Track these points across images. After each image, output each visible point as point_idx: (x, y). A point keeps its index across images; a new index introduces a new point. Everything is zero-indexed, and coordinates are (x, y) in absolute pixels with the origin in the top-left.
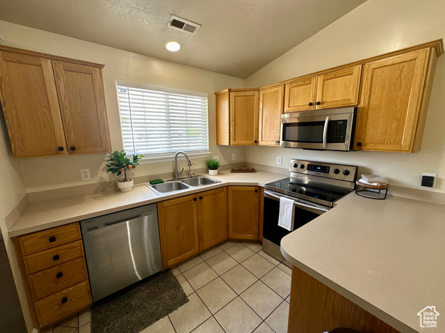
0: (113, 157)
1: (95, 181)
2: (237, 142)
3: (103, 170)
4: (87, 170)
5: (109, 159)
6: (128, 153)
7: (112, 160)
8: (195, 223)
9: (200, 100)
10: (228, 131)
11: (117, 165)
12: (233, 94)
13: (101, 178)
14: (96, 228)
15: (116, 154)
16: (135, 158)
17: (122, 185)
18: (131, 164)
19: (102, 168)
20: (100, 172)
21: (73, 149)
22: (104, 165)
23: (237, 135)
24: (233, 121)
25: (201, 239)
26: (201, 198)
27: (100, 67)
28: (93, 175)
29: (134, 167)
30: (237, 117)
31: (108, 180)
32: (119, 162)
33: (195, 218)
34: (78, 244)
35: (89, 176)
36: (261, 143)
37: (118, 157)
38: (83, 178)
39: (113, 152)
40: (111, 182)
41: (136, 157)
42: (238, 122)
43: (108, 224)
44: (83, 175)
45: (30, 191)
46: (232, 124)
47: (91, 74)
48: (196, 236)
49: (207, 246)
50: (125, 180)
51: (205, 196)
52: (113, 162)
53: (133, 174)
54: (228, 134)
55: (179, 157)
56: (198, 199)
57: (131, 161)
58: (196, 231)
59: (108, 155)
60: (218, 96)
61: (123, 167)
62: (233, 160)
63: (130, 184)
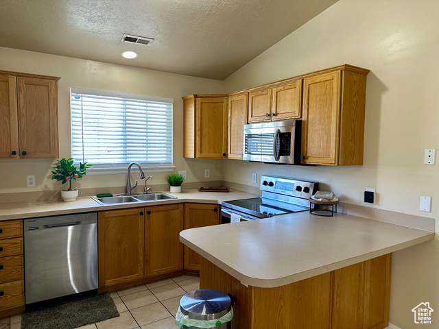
0: (60, 165)
1: (40, 189)
2: (203, 155)
3: (49, 178)
4: (33, 177)
5: (55, 166)
6: (75, 162)
7: (58, 167)
8: (141, 242)
9: (165, 106)
10: (193, 141)
11: (63, 173)
12: (199, 101)
13: (46, 186)
14: (36, 228)
15: (63, 162)
16: (82, 167)
17: (66, 194)
18: (77, 172)
19: (47, 175)
20: (46, 179)
21: (23, 154)
22: (50, 173)
23: (203, 147)
24: (199, 130)
25: (147, 262)
26: (149, 213)
27: (56, 79)
28: (38, 183)
29: (80, 177)
30: (204, 126)
31: (52, 189)
32: (65, 170)
33: (140, 236)
34: (18, 240)
35: (34, 182)
36: (230, 156)
37: (65, 165)
38: (29, 185)
39: (60, 159)
40: (55, 191)
41: (84, 165)
42: (205, 131)
43: (47, 227)
44: (28, 181)
46: (198, 133)
47: (48, 86)
48: (141, 258)
49: (154, 272)
50: (70, 190)
51: (154, 212)
52: (60, 170)
53: (79, 185)
54: (193, 145)
55: (134, 169)
56: (146, 214)
57: (78, 170)
58: (141, 251)
59: (55, 162)
60: (185, 101)
61: (68, 175)
62: (205, 177)
63: (74, 194)
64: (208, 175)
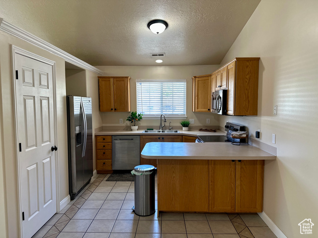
1: (124, 125)
4: (122, 120)
7: (130, 115)
10: (194, 102)
11: (132, 118)
12: (197, 79)
13: (127, 124)
14: (116, 140)
15: (133, 113)
17: (133, 128)
18: (138, 118)
21: (115, 109)
26: (163, 139)
27: (127, 77)
28: (124, 122)
34: (110, 144)
35: (122, 122)
38: (120, 123)
40: (129, 126)
41: (140, 115)
43: (120, 139)
44: (120, 121)
45: (104, 125)
47: (124, 81)
50: (135, 125)
53: (140, 124)
54: (194, 105)
61: (134, 119)
62: (207, 123)
63: (136, 127)
64: (208, 122)
